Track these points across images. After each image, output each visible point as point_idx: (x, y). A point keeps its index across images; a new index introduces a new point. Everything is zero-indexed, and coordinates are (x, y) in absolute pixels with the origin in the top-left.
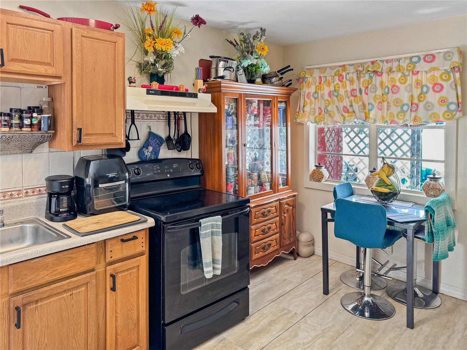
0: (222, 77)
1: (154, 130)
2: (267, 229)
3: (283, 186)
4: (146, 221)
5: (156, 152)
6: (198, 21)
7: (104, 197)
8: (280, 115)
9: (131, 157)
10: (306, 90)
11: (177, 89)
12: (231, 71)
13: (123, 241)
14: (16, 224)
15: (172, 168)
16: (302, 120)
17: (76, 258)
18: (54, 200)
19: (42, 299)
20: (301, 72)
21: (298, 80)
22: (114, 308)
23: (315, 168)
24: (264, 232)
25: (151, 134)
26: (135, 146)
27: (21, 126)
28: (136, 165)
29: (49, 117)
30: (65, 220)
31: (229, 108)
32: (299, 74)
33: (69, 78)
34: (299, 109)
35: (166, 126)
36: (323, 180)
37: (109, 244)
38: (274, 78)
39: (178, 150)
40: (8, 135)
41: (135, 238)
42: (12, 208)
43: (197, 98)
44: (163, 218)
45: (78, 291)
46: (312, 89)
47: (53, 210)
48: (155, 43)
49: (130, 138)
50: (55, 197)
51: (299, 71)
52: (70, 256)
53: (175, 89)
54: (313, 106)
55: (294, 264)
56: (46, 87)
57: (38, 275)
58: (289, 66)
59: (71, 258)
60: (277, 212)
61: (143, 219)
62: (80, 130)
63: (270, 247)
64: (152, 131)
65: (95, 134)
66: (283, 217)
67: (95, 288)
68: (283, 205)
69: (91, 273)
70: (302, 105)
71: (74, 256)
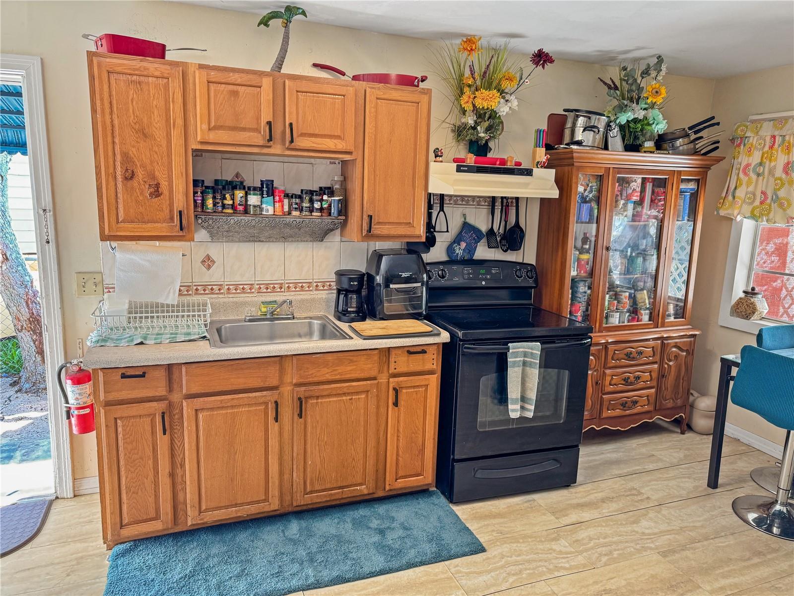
0: (579, 143)
1: (471, 220)
2: (632, 379)
3: (675, 318)
4: (438, 334)
5: (471, 250)
6: (541, 58)
7: (397, 301)
8: (684, 204)
9: (436, 254)
10: (743, 159)
11: (503, 161)
12: (594, 132)
13: (410, 353)
14: (305, 318)
15: (491, 274)
16: (730, 211)
17: (356, 361)
18: (342, 297)
19: (323, 396)
20: (739, 126)
21: (733, 140)
22: (396, 426)
23: (742, 295)
24: (627, 382)
25: (466, 226)
26: (442, 241)
27: (311, 210)
28: (442, 265)
29: (339, 200)
30: (352, 320)
31: (585, 190)
32: (734, 129)
33: (361, 153)
34: (727, 193)
35: (488, 214)
36: (756, 316)
37: (393, 352)
38: (681, 140)
39: (503, 250)
40: (298, 220)
41: (424, 352)
42: (302, 301)
43: (532, 175)
44: (460, 334)
45: (357, 397)
46: (756, 158)
47: (340, 308)
48: (475, 97)
49: (437, 230)
50: (343, 294)
51: (735, 124)
52: (351, 358)
53: (498, 163)
54: (751, 189)
55: (678, 439)
56: (339, 163)
57: (319, 371)
58: (713, 118)
59: (352, 361)
60: (656, 357)
61: (436, 332)
62: (370, 217)
63: (636, 406)
64: (468, 220)
65: (389, 223)
66: (666, 366)
67: (375, 398)
68: (669, 348)
69: (372, 382)
70: (732, 187)
71: (355, 359)
